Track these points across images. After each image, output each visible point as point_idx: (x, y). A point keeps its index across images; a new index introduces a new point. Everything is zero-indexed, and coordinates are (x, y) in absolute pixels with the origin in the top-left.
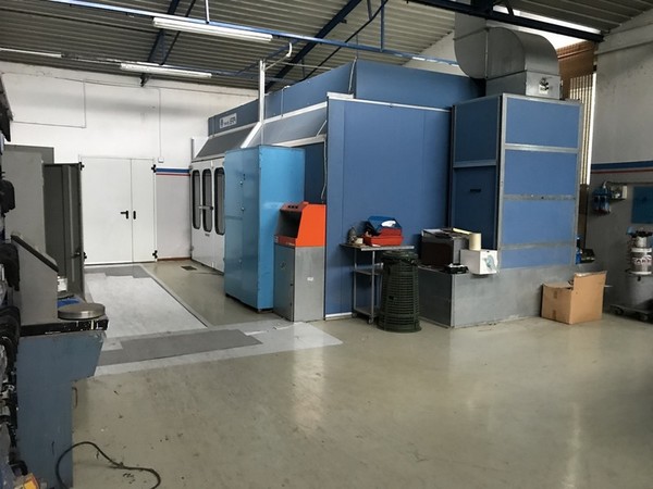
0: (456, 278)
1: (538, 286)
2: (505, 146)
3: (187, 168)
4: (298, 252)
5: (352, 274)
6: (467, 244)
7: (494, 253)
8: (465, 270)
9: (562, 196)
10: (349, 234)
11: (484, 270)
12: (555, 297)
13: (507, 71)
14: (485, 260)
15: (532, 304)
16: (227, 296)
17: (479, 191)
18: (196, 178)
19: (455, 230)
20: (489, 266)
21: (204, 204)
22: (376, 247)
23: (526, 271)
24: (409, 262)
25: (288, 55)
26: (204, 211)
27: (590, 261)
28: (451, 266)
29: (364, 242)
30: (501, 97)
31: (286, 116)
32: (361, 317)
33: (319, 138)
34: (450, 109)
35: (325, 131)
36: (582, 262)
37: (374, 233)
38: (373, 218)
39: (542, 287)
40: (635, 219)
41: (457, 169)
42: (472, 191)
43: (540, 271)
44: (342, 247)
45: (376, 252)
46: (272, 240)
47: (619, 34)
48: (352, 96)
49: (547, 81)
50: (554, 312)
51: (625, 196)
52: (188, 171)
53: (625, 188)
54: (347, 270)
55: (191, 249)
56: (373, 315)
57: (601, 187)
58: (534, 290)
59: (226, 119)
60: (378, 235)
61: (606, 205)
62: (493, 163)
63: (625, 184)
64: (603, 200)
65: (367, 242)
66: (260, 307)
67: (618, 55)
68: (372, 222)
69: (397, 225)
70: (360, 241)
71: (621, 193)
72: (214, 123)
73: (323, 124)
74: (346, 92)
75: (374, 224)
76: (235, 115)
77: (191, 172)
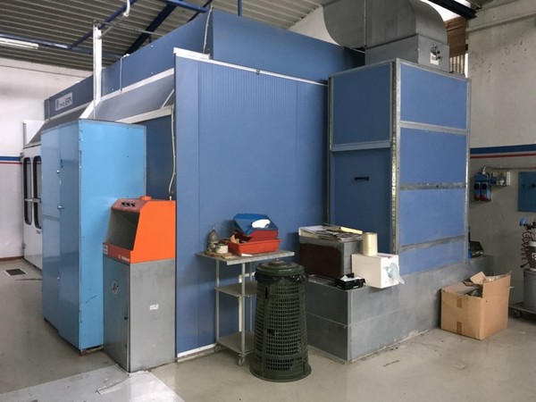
0: (353, 294)
1: (436, 292)
2: (400, 124)
3: (18, 155)
4: (135, 269)
5: (214, 292)
6: (359, 247)
7: (395, 259)
8: (361, 283)
9: (455, 184)
10: (208, 239)
11: (385, 283)
12: (459, 305)
13: (392, 37)
14: (387, 268)
15: (430, 314)
16: (46, 320)
17: (367, 179)
18: (28, 166)
19: (343, 229)
20: (390, 276)
21: (36, 196)
22: (246, 258)
23: (424, 276)
24: (294, 280)
25: (126, 14)
26: (36, 204)
27: (480, 255)
28: (345, 279)
29: (230, 250)
30: (394, 64)
31: (126, 90)
32: (226, 352)
33: (165, 111)
34: (325, 82)
35: (173, 101)
36: (472, 257)
37: (242, 237)
38: (239, 216)
39: (440, 293)
40: (523, 207)
41: (335, 153)
42: (356, 179)
43: (436, 273)
44: (198, 257)
45: (247, 264)
46: (100, 250)
47: (492, 10)
48: (207, 56)
49: (439, 49)
50: (459, 324)
51: (509, 182)
52: (19, 159)
53: (509, 175)
54: (206, 287)
55: (23, 247)
56: (243, 352)
57: (481, 173)
58: (431, 297)
59: (61, 100)
60: (248, 239)
61: (488, 192)
62: (385, 144)
63: (508, 169)
64: (484, 187)
65: (234, 250)
66: (83, 345)
67: (494, 31)
68: (239, 221)
69: (271, 225)
70: (223, 249)
71: (505, 179)
72: (50, 104)
73: (168, 94)
74: (199, 50)
75: (242, 223)
76: (70, 95)
77: (22, 161)
